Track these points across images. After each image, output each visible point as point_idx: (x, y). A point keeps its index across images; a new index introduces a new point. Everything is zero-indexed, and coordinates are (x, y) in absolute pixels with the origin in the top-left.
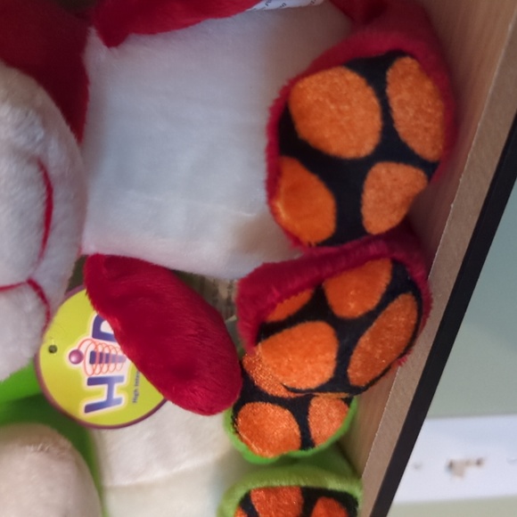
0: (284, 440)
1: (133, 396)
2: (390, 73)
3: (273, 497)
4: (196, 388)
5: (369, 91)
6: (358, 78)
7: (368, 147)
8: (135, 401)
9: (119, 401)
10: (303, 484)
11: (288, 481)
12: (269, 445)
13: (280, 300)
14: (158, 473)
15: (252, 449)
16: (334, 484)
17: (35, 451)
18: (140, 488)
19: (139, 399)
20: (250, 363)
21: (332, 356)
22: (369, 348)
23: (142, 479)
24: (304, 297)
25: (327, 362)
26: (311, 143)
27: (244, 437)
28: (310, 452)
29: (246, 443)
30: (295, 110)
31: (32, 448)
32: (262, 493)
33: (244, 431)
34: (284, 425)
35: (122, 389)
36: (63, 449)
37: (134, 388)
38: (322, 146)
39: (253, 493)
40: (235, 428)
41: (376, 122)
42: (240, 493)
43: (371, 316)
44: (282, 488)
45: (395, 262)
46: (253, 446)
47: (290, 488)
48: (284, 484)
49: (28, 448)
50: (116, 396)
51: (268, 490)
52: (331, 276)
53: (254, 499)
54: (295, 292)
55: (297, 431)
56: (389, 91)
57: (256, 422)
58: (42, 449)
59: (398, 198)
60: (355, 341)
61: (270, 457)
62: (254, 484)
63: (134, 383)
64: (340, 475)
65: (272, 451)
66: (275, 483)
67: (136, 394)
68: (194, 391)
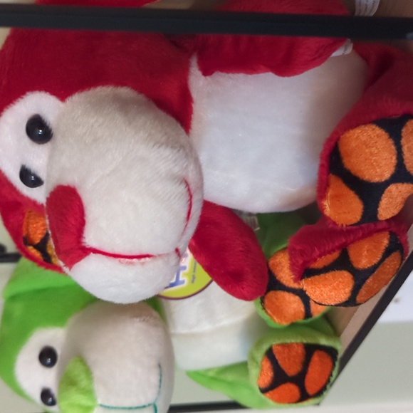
0: (295, 314)
1: (191, 278)
2: (404, 130)
3: (286, 350)
4: (244, 286)
5: (391, 142)
6: (384, 132)
7: (387, 175)
8: (193, 282)
9: (183, 282)
10: (305, 341)
11: (296, 340)
12: (285, 317)
13: (320, 256)
14: (206, 327)
15: (274, 320)
16: (324, 341)
17: (140, 321)
18: (193, 335)
19: (196, 281)
20: (273, 264)
21: (348, 289)
22: (372, 284)
23: (195, 330)
24: (336, 255)
25: (345, 293)
26: (353, 172)
27: (269, 311)
28: (309, 320)
29: (270, 315)
30: (342, 150)
31: (138, 320)
32: (280, 348)
33: (269, 308)
34: (295, 306)
35: (185, 274)
36: (155, 318)
37: (192, 274)
38: (359, 175)
39: (274, 348)
40: (263, 306)
41: (394, 160)
42: (265, 347)
43: (375, 267)
44: (292, 344)
45: (391, 233)
46: (275, 318)
47: (297, 344)
48: (293, 341)
49: (135, 319)
50: (181, 279)
51: (283, 345)
52: (353, 242)
53: (275, 351)
54: (329, 252)
55: (302, 309)
56: (403, 141)
57: (277, 304)
58: (144, 320)
59: (399, 200)
60: (364, 281)
61: (285, 324)
62: (274, 342)
63: (193, 270)
64: (327, 335)
65: (286, 321)
66: (288, 341)
67: (194, 278)
68: (243, 288)
